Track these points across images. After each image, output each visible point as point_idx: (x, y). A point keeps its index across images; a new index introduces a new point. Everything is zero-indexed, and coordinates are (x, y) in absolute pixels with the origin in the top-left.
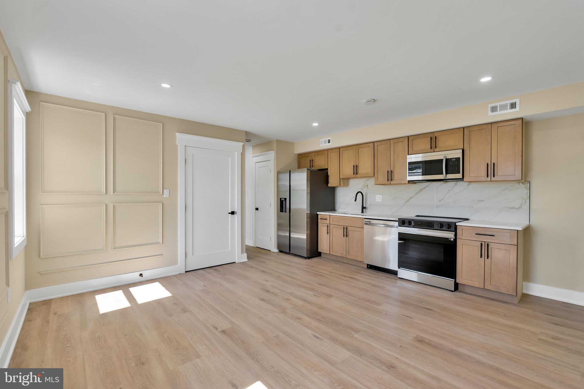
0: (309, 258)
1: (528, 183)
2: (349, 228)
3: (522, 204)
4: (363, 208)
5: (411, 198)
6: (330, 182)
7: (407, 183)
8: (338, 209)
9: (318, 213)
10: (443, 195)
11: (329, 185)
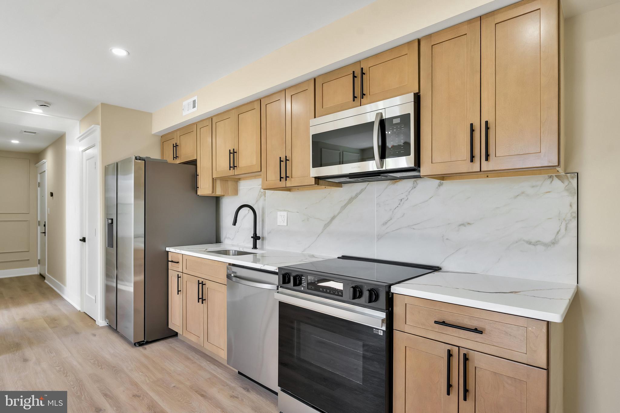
0: (140, 344)
1: (573, 178)
2: (208, 284)
3: (558, 233)
4: (256, 238)
5: (333, 218)
6: (199, 187)
7: (314, 184)
8: (225, 238)
9: (167, 249)
10: (390, 210)
11: (200, 193)
